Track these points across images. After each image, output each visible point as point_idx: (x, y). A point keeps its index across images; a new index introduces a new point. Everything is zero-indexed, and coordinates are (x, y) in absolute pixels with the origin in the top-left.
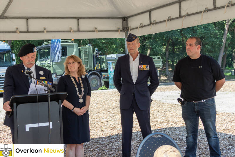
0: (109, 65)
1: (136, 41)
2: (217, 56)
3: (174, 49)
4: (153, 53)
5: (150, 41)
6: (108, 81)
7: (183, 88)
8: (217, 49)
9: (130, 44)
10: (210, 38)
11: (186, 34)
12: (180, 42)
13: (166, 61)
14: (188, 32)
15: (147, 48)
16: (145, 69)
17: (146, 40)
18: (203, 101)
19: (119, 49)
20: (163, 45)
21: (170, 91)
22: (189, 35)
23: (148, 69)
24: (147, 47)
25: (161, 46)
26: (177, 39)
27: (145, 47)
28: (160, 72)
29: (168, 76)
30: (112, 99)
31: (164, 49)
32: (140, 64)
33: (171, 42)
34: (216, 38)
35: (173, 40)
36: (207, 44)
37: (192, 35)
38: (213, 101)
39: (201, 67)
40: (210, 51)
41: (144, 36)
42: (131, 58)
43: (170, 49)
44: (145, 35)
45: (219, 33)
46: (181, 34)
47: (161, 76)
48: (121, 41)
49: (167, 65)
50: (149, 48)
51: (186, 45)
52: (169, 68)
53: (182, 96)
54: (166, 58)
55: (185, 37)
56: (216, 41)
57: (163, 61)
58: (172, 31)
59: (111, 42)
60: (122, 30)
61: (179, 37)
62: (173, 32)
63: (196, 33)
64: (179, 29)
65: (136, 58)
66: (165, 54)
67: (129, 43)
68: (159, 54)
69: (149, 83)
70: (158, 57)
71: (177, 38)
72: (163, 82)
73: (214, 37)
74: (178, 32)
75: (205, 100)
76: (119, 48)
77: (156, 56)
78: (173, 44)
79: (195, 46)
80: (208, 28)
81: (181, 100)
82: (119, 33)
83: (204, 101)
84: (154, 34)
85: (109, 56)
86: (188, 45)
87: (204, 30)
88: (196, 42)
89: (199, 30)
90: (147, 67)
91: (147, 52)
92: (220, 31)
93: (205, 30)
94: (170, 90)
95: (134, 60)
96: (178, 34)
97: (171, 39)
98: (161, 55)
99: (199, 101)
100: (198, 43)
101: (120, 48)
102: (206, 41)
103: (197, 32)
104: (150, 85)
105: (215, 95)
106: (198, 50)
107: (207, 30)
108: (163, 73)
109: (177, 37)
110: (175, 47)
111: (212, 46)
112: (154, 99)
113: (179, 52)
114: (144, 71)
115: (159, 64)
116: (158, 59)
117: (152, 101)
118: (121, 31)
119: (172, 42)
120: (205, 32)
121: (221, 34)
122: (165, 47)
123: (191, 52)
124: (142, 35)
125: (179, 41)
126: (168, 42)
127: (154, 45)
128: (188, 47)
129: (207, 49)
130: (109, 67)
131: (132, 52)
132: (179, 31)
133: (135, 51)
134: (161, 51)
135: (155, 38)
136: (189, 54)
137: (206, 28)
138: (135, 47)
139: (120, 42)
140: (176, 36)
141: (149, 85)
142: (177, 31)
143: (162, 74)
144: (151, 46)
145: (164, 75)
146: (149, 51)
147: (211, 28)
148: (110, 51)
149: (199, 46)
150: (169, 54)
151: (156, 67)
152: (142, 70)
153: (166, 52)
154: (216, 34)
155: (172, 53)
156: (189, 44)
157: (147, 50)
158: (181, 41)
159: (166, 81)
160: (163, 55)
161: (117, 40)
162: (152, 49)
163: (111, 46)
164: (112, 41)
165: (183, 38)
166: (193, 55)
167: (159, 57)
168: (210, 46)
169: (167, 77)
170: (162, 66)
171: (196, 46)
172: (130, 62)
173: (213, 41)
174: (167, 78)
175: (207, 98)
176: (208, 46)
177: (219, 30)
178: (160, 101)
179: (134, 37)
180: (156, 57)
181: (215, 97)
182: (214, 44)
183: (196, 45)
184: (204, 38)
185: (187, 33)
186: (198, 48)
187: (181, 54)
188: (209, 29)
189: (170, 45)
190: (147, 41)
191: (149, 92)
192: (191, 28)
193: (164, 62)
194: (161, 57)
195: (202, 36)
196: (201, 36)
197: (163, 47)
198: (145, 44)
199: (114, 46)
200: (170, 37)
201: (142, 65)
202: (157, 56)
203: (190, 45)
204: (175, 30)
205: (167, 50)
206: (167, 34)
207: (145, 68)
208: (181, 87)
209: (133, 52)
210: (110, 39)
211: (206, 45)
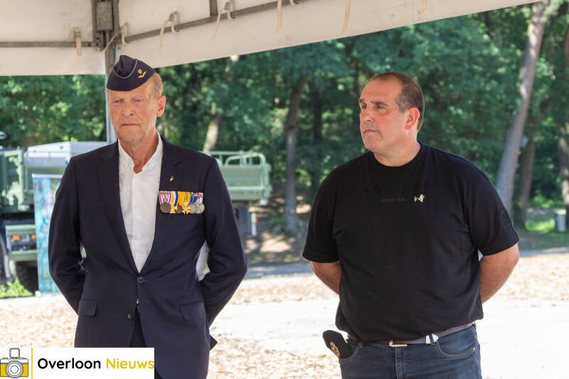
0: (41, 190)
1: (148, 87)
2: (495, 152)
3: (318, 122)
4: (231, 139)
5: (219, 90)
6: (35, 262)
7: (344, 287)
8: (495, 123)
9: (122, 101)
10: (468, 78)
11: (371, 61)
12: (346, 92)
13: (285, 174)
14: (376, 52)
15: (206, 118)
16: (187, 209)
17: (199, 84)
18: (428, 340)
19: (82, 121)
20: (274, 106)
21: (300, 300)
22: (382, 63)
23: (199, 208)
24: (206, 113)
25: (264, 111)
26: (334, 83)
27: (198, 114)
28: (259, 220)
29: (294, 235)
30: (50, 338)
31: (277, 121)
32: (165, 185)
33: (305, 93)
34: (491, 78)
35: (317, 82)
36: (456, 103)
37: (393, 64)
38: (471, 338)
39: (421, 198)
40: (466, 132)
41: (192, 65)
42: (126, 162)
43: (304, 121)
44: (197, 64)
45: (505, 57)
46: (349, 60)
47: (266, 235)
48: (93, 87)
49: (291, 190)
50: (213, 117)
51: (361, 105)
52: (298, 203)
53: (341, 320)
54: (284, 158)
55: (364, 72)
56: (492, 93)
57: (271, 175)
58: (311, 45)
59: (47, 91)
60: (90, 39)
61: (340, 73)
62: (315, 51)
63: (412, 56)
64: (340, 40)
65: (146, 160)
66: (283, 145)
67: (121, 94)
68: (256, 143)
69: (202, 269)
70: (252, 154)
71: (331, 75)
72: (273, 264)
73: (483, 74)
74: (338, 50)
75: (435, 338)
76: (85, 118)
77: (241, 152)
78: (317, 104)
79: (396, 111)
80: (457, 36)
81: (340, 335)
82: (79, 54)
83: (431, 338)
84: (234, 58)
85: (39, 152)
86: (370, 105)
87: (442, 44)
88: (400, 96)
89: (423, 45)
90: (193, 201)
91: (205, 135)
92: (508, 47)
93: (448, 43)
94: (302, 294)
95: (137, 169)
96: (335, 62)
97: (309, 78)
98: (264, 148)
99: (413, 342)
100: (409, 101)
101: (89, 118)
102: (452, 90)
103: (414, 52)
104: (207, 275)
105: (479, 315)
106: (408, 127)
107: (457, 47)
108: (274, 225)
109: (332, 71)
110: (325, 115)
111: (476, 108)
112: (234, 336)
113: (339, 133)
114: (180, 215)
115: (257, 184)
116: (251, 166)
117: (213, 343)
118: (89, 45)
119: (312, 94)
120: (447, 51)
121: (511, 63)
122: (282, 112)
123: (382, 136)
124: (185, 60)
125: (341, 87)
126: (296, 90)
127: (236, 104)
128: (366, 116)
129: (456, 125)
130: (37, 197)
131: (133, 133)
132: (340, 45)
133: (143, 132)
134: (267, 130)
135: (241, 76)
136: (371, 142)
137: (452, 35)
138: (144, 113)
139: (89, 94)
140: (327, 67)
141: (201, 278)
142: (330, 46)
143: (271, 230)
144: (220, 111)
145: (278, 234)
146: (212, 133)
147: (470, 38)
148: (45, 131)
149: (415, 110)
150: (299, 143)
151: (232, 197)
152: (172, 211)
153: (285, 137)
154: (491, 62)
155: (311, 139)
156: (372, 102)
157: (206, 127)
158: (351, 87)
159: (287, 260)
160: (274, 150)
161: (73, 83)
162: (225, 123)
163: (48, 106)
164: (51, 88)
165: (356, 76)
166: (389, 146)
167: (255, 155)
168: (466, 109)
169: (292, 240)
170: (267, 194)
171: (402, 110)
172: (121, 176)
173: (481, 92)
174: (288, 243)
175: (445, 329)
176: (460, 111)
177: (504, 46)
178: (259, 344)
179: (140, 71)
180: (243, 156)
181: (477, 322)
182: (483, 103)
183: (403, 105)
184: (445, 75)
185: (373, 56)
186: (411, 119)
187: (349, 142)
188: (465, 41)
189: (303, 105)
190: (205, 89)
191: (201, 308)
192: (390, 37)
193: (278, 178)
194: (262, 157)
195: (437, 70)
196: (432, 67)
197: (273, 116)
198: (199, 102)
199: (64, 110)
200: (304, 72)
201: (174, 193)
202: (246, 150)
203: (378, 105)
204: (325, 43)
205: (289, 124)
206: (293, 60)
207: (186, 204)
208: (338, 281)
209: (138, 137)
210: (46, 79)
211: (452, 108)
